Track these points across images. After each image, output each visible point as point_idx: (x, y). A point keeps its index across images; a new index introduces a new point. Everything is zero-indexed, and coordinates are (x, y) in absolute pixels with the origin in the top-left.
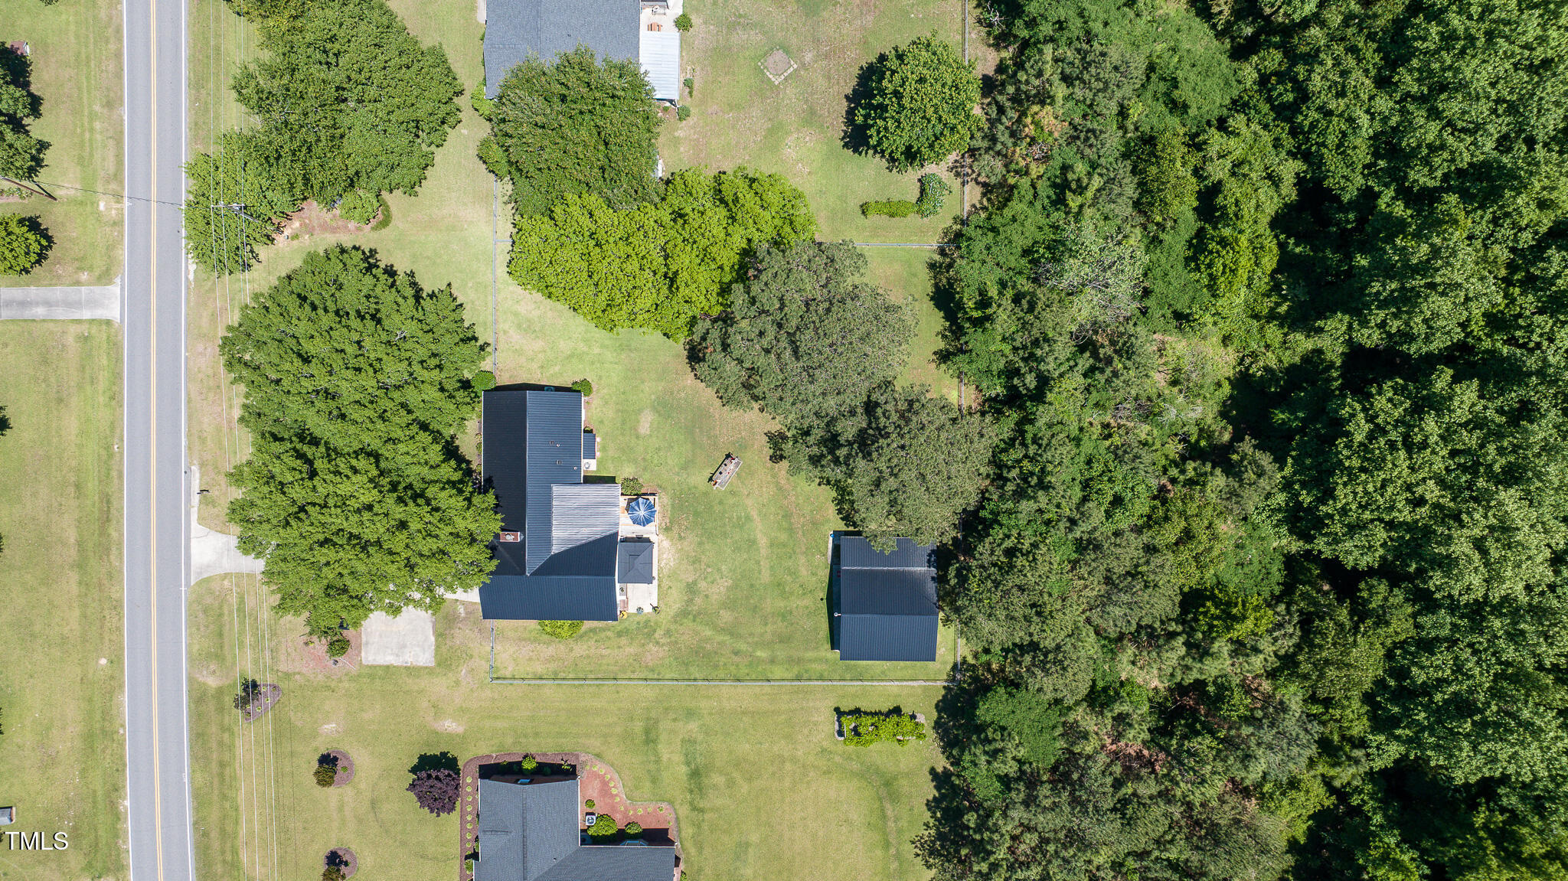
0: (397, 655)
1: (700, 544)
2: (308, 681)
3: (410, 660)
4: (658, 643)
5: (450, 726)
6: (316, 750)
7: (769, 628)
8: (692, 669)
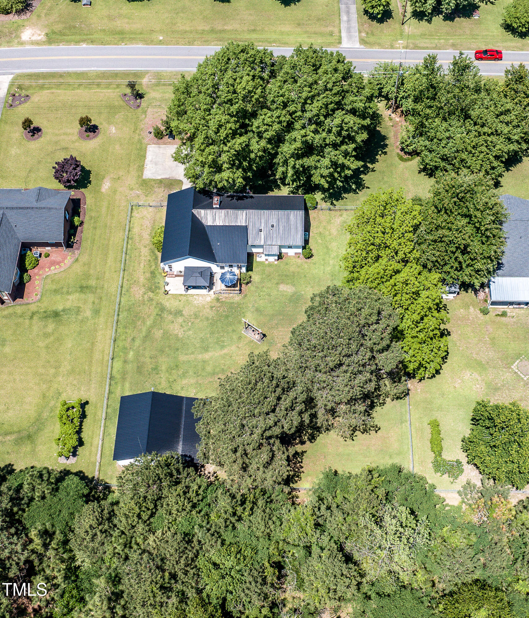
0: (151, 161)
1: (207, 319)
2: (141, 121)
3: (148, 167)
4: (145, 294)
5: (106, 186)
6: (101, 124)
7: (148, 360)
8: (125, 314)
